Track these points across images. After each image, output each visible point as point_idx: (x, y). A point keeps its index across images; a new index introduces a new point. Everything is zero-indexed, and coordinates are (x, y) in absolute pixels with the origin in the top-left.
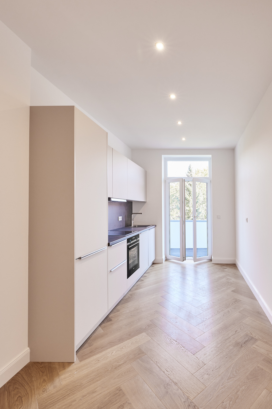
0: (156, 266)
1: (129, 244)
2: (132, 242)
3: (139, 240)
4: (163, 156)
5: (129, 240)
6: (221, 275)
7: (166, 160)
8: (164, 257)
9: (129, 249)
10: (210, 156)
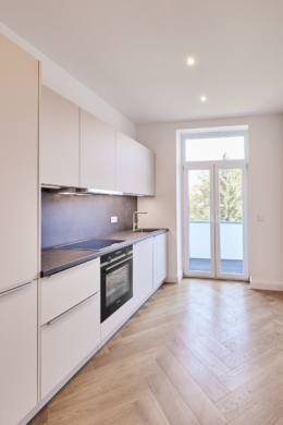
0: (167, 288)
1: (106, 263)
2: (112, 261)
3: (131, 255)
4: (178, 132)
5: (104, 258)
6: (266, 314)
7: (183, 137)
8: (180, 275)
9: (104, 273)
10: (246, 127)
